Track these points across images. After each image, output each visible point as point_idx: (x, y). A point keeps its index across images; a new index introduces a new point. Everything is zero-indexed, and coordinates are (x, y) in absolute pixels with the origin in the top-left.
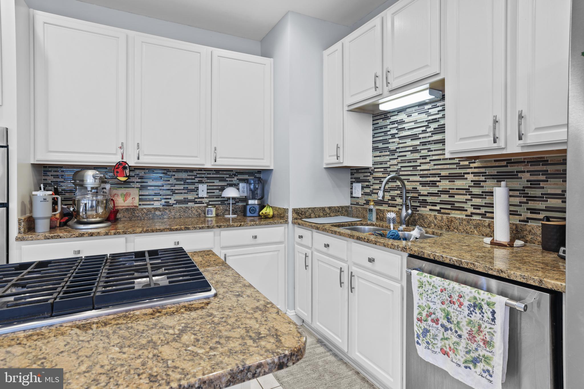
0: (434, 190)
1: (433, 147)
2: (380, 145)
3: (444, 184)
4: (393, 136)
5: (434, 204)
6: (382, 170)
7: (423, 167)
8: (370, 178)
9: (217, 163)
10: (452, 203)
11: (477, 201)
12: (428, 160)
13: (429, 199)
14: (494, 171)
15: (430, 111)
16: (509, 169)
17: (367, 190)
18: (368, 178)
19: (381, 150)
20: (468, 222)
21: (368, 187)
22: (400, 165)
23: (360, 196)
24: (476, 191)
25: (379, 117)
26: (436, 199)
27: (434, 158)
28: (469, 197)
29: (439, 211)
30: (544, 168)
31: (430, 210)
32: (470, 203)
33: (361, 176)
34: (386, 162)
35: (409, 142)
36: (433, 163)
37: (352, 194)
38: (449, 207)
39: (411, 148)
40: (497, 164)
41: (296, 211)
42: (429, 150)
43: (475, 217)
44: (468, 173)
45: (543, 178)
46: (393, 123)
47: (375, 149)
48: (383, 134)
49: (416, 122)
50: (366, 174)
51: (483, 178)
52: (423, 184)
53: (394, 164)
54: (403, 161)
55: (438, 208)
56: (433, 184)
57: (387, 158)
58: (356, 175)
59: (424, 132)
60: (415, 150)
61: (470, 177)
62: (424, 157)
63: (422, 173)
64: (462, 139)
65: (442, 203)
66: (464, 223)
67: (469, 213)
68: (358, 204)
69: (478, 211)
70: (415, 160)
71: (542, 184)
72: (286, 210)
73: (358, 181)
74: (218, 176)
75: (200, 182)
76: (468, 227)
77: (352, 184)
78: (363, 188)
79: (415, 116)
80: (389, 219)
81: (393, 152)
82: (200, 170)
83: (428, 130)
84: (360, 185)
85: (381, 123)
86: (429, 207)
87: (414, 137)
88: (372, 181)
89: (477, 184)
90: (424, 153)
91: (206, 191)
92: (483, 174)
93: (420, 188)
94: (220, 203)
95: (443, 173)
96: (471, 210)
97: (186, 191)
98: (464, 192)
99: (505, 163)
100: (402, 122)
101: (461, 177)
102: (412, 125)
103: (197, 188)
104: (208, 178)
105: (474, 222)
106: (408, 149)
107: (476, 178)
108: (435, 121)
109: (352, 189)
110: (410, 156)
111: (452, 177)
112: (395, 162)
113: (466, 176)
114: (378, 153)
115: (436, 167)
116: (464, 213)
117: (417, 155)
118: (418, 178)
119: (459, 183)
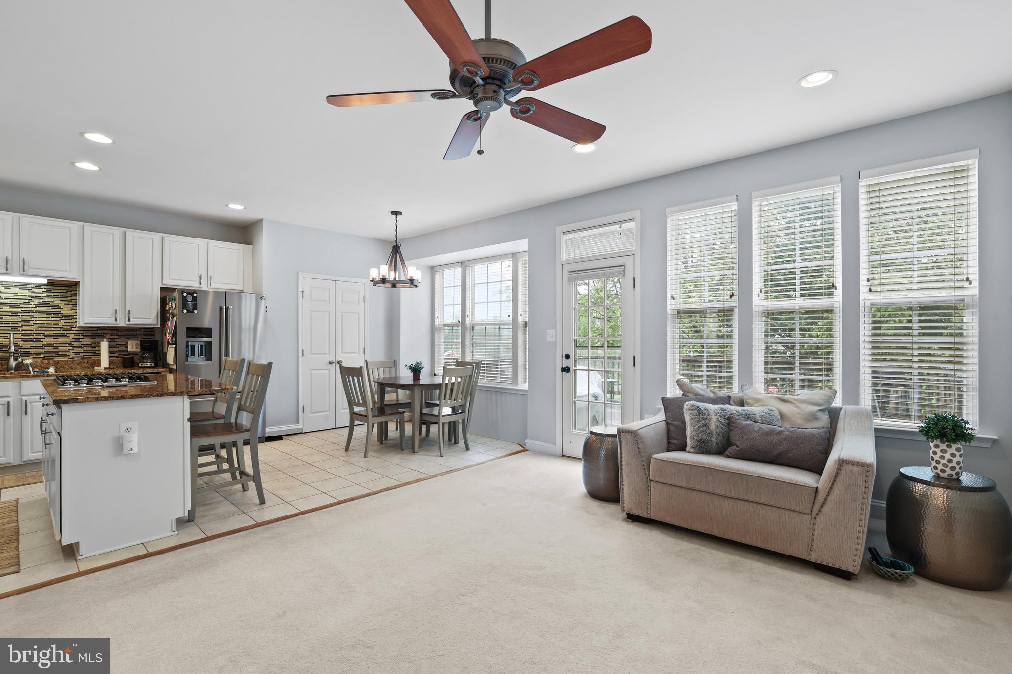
1: (36, 315)
3: (50, 340)
7: (24, 328)
10: (56, 352)
11: (76, 350)
12: (31, 323)
13: (33, 351)
14: (89, 333)
15: (34, 290)
16: (99, 332)
20: (72, 362)
24: (75, 344)
26: (42, 351)
27: (37, 322)
28: (71, 348)
29: (43, 358)
30: (117, 333)
32: (71, 351)
35: (7, 308)
36: (36, 326)
38: (53, 355)
39: (10, 313)
40: (91, 329)
42: (33, 317)
43: (75, 359)
44: (71, 334)
45: (117, 337)
49: (16, 295)
51: (86, 337)
52: (25, 340)
55: (42, 356)
56: (37, 340)
60: (15, 315)
61: (72, 336)
62: (27, 321)
64: (94, 317)
65: (47, 352)
66: (69, 363)
67: (71, 356)
69: (78, 355)
70: (15, 323)
71: (116, 340)
76: (72, 365)
79: (15, 290)
83: (31, 303)
86: (32, 356)
87: (14, 306)
89: (77, 340)
90: (26, 318)
92: (82, 334)
95: (47, 333)
96: (72, 355)
98: (67, 345)
99: (96, 329)
101: (64, 336)
102: (12, 296)
105: (77, 362)
107: (77, 337)
108: (40, 298)
110: (6, 319)
111: (55, 336)
113: (68, 335)
115: (39, 329)
116: (68, 357)
117: (18, 319)
118: (19, 336)
119: (61, 340)
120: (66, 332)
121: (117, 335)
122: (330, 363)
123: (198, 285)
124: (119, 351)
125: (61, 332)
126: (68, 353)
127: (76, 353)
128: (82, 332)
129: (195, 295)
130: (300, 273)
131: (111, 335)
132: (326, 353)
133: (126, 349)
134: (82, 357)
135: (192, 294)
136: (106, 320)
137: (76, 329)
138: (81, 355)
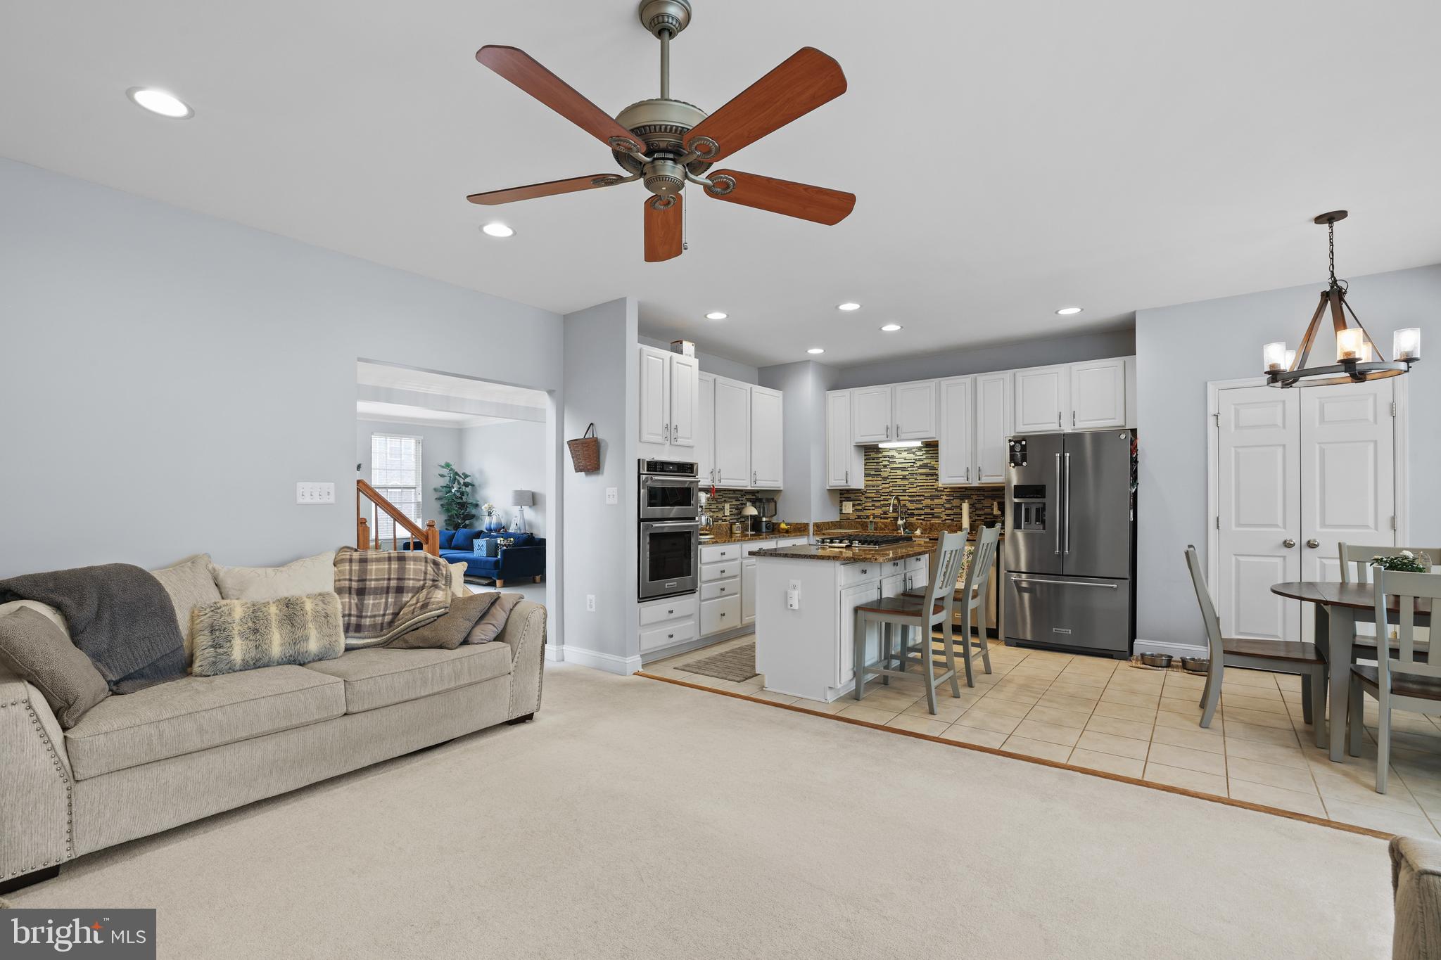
0: (920, 506)
1: (918, 477)
2: (873, 472)
3: (928, 502)
4: (885, 466)
5: (920, 515)
6: (875, 491)
7: (910, 490)
8: (863, 498)
9: (757, 485)
10: (932, 514)
11: (948, 512)
12: (915, 485)
13: (916, 512)
14: (958, 494)
15: (916, 453)
16: (966, 493)
17: (860, 508)
18: (860, 497)
19: (873, 476)
20: (944, 524)
21: (859, 504)
22: (891, 489)
23: (851, 512)
24: (947, 506)
25: (871, 450)
26: (922, 512)
27: (919, 484)
28: (944, 510)
29: (923, 520)
30: (983, 493)
31: (917, 519)
32: (944, 513)
33: (852, 496)
34: (878, 486)
35: (899, 472)
36: (918, 488)
37: (841, 510)
38: (930, 516)
39: (901, 477)
40: (960, 490)
41: (817, 525)
42: (916, 479)
43: (947, 521)
44: (942, 495)
45: (983, 498)
46: (885, 457)
47: (867, 475)
48: (875, 464)
49: (905, 459)
50: (858, 495)
51: (952, 498)
52: (911, 502)
53: (885, 487)
54: (894, 486)
55: (922, 517)
56: (919, 502)
57: (880, 483)
58: (846, 495)
59: (912, 466)
60: (904, 478)
61: (945, 497)
62: (912, 484)
63: (910, 494)
64: (949, 477)
65: (926, 514)
66: (942, 525)
67: (943, 519)
68: (848, 519)
70: (905, 485)
71: (982, 501)
72: (807, 524)
73: (848, 499)
74: (734, 496)
75: (725, 502)
77: (841, 502)
78: (854, 506)
79: (905, 455)
80: (899, 525)
81: (885, 478)
82: (725, 490)
83: (915, 465)
84: (851, 503)
85: (873, 455)
86: (915, 518)
87: (904, 469)
88: (865, 500)
89: (948, 501)
90: (912, 480)
91: (729, 510)
93: (908, 505)
94: (735, 521)
95: (926, 495)
96: (945, 517)
97: (717, 510)
98: (941, 506)
99: (964, 490)
100: (893, 457)
101: (938, 497)
102: (902, 460)
103: (724, 507)
104: (730, 498)
105: (948, 525)
106: (898, 477)
107: (948, 498)
108: (920, 460)
109: (841, 506)
110: (899, 482)
111: (932, 498)
112: (887, 486)
113: (940, 497)
114: (870, 478)
115: (921, 491)
116: (941, 519)
117: (906, 482)
118: (907, 498)
119: (936, 501)
120: (939, 494)
121: (983, 496)
122: (1287, 545)
123: (1058, 428)
124: (985, 514)
125: (936, 493)
126: (941, 515)
127: (948, 515)
128: (952, 493)
129: (1024, 443)
130: (1209, 384)
131: (978, 495)
132: (1276, 526)
133: (991, 512)
134: (952, 520)
135: (1020, 442)
136: (960, 481)
137: (948, 490)
138: (952, 517)
